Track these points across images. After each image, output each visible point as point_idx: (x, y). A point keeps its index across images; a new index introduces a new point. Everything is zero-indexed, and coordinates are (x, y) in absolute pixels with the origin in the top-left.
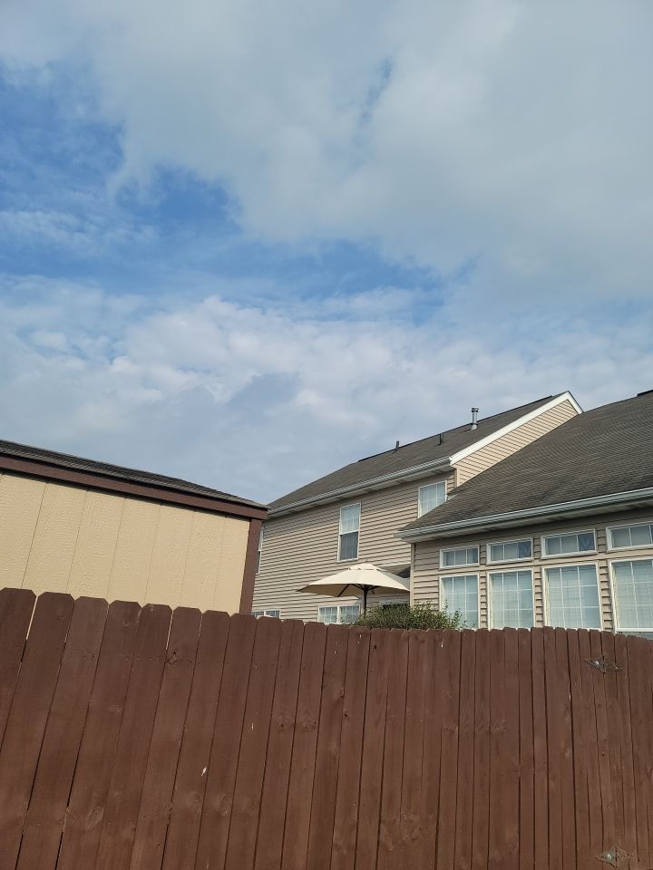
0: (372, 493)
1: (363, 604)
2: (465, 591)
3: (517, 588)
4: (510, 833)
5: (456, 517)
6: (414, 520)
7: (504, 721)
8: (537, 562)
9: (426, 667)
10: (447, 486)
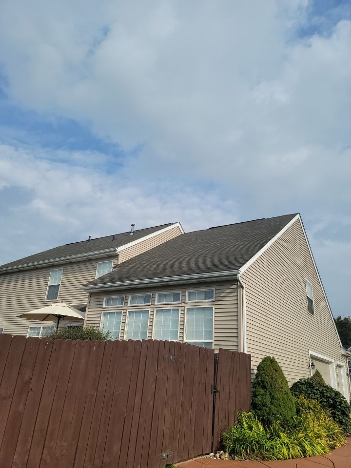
0: (70, 263)
1: (56, 326)
2: (114, 319)
3: (141, 319)
4: (116, 447)
5: (115, 280)
6: (92, 280)
7: (121, 388)
8: (152, 306)
9: (83, 361)
10: (113, 263)
